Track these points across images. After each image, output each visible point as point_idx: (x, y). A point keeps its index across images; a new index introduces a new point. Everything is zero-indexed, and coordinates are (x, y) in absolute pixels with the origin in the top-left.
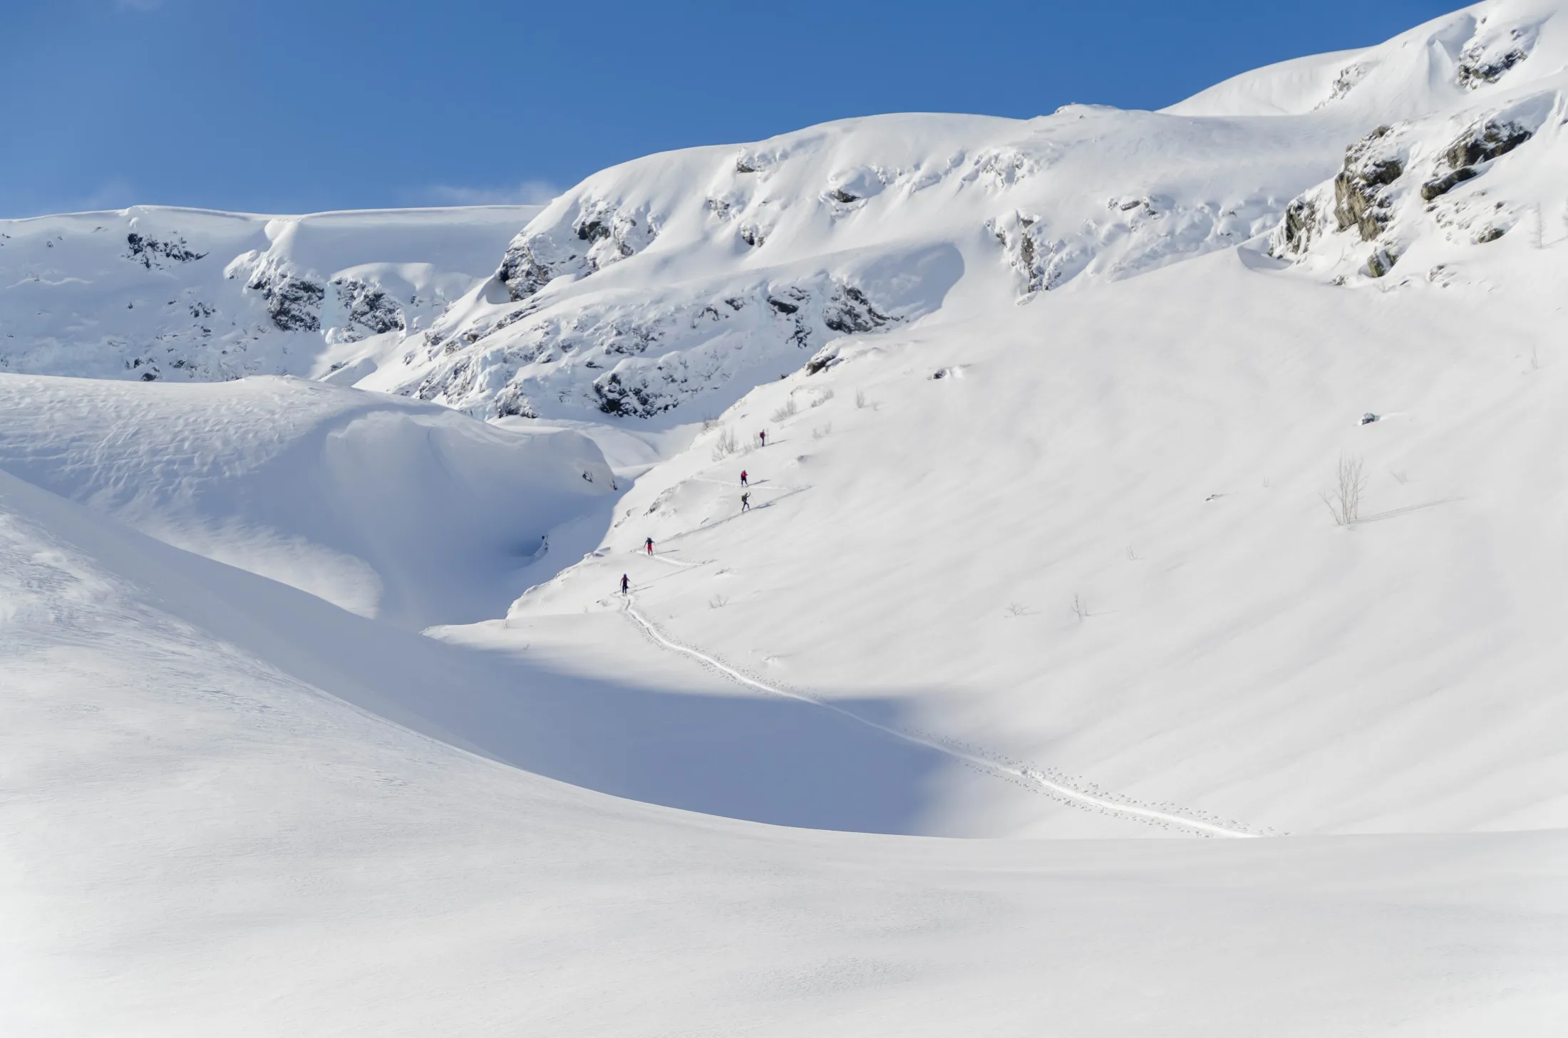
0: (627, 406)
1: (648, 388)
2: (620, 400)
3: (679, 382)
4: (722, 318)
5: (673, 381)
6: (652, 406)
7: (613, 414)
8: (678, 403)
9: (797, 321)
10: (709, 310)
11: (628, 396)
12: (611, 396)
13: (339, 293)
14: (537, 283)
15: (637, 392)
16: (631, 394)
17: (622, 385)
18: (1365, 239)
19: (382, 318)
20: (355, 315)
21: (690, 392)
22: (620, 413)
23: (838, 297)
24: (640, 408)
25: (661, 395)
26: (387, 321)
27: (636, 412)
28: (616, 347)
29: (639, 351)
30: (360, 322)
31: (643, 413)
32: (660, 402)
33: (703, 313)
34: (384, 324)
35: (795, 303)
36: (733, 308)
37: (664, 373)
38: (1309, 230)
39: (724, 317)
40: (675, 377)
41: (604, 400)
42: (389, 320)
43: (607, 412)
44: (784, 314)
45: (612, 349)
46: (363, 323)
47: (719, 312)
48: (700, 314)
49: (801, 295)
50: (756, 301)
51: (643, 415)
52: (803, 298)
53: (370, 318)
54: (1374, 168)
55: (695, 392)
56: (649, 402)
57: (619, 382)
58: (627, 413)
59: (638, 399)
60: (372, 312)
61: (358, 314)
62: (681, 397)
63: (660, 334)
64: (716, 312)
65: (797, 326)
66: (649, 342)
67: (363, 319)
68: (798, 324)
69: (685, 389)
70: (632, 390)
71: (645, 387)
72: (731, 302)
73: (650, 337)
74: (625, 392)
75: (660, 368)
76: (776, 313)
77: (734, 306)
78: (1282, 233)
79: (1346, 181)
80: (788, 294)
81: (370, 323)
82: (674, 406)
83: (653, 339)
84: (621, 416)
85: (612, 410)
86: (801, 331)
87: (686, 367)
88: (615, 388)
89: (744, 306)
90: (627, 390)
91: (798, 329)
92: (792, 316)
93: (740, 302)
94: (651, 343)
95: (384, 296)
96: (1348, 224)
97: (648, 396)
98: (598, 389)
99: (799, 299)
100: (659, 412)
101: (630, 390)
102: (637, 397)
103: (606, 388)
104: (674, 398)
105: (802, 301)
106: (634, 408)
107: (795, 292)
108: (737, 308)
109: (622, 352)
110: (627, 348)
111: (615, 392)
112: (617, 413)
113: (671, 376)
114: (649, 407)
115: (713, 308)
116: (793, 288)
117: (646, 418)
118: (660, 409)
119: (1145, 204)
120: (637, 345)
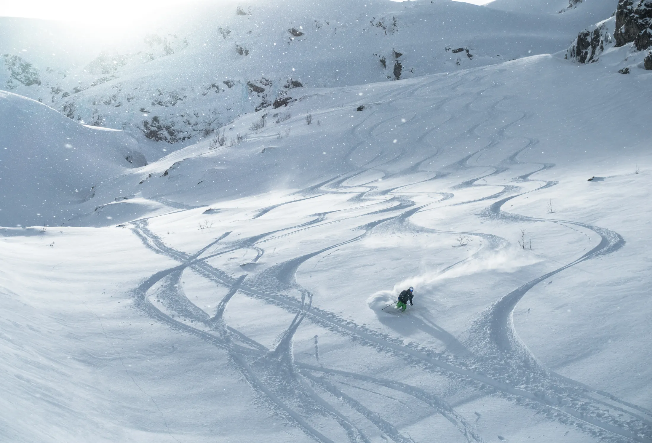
0: (161, 136)
1: (175, 127)
2: (157, 132)
3: (193, 124)
4: (221, 91)
5: (189, 124)
6: (176, 137)
7: (153, 139)
8: (191, 137)
9: (263, 97)
10: (213, 86)
11: (162, 130)
12: (153, 129)
13: (6, 61)
14: (118, 65)
15: (168, 128)
16: (164, 129)
17: (160, 123)
18: (639, 49)
19: (29, 77)
20: (14, 75)
21: (199, 131)
22: (157, 139)
23: (288, 86)
24: (169, 137)
25: (181, 131)
26: (31, 79)
27: (166, 139)
28: (158, 101)
29: (171, 105)
30: (16, 79)
31: (170, 140)
32: (181, 135)
33: (210, 87)
34: (30, 81)
35: (263, 87)
36: (227, 86)
37: (185, 119)
38: (594, 48)
39: (222, 91)
40: (191, 122)
41: (149, 131)
42: (33, 79)
43: (149, 138)
44: (256, 93)
45: (156, 103)
46: (18, 79)
47: (219, 88)
48: (208, 88)
49: (267, 83)
50: (241, 83)
51: (170, 141)
52: (268, 84)
53: (22, 76)
54: (645, 7)
55: (201, 132)
56: (174, 134)
57: (158, 121)
58: (161, 140)
59: (168, 132)
60: (24, 74)
61: (16, 74)
62: (193, 133)
63: (185, 97)
64: (217, 87)
65: (263, 100)
66: (178, 101)
67: (18, 77)
68: (264, 99)
69: (196, 129)
70: (165, 126)
71: (173, 126)
72: (227, 83)
73: (178, 98)
74: (161, 127)
75: (182, 116)
76: (252, 91)
77: (228, 85)
78: (574, 50)
79: (624, 15)
80: (260, 81)
81: (22, 79)
82: (189, 138)
83: (180, 99)
84: (157, 141)
85: (152, 137)
86: (266, 103)
87: (197, 117)
88: (156, 125)
89: (234, 86)
90: (162, 126)
91: (263, 102)
92: (261, 94)
93: (232, 83)
94: (179, 102)
95: (31, 65)
96: (624, 42)
97: (174, 130)
98: (146, 124)
99: (265, 85)
100: (179, 140)
101: (164, 127)
102: (167, 131)
103: (150, 124)
104: (189, 134)
105: (267, 86)
106: (165, 137)
107: (264, 81)
108: (230, 87)
109: (161, 105)
110: (164, 103)
111: (155, 127)
112: (155, 138)
113: (188, 121)
114: (174, 137)
115: (216, 85)
116: (263, 78)
117: (172, 143)
118: (180, 139)
119: (466, 50)
120: (170, 102)
